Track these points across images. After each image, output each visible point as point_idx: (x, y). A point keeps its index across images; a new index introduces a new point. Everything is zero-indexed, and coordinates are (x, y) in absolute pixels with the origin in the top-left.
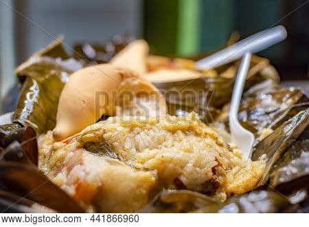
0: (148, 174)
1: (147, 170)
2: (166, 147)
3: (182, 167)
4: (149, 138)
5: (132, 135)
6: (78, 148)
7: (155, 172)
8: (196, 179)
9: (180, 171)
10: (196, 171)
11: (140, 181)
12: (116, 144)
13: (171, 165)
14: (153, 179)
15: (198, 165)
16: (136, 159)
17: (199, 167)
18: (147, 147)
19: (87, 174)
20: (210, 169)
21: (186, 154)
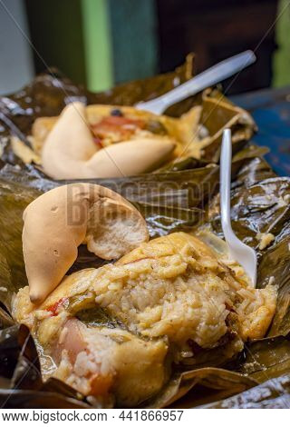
0: (159, 344)
1: (156, 339)
2: (169, 301)
3: (194, 328)
4: (146, 292)
5: (126, 291)
6: (69, 318)
7: (166, 339)
8: (212, 338)
9: (193, 332)
10: (209, 329)
11: (154, 356)
12: (111, 306)
13: (182, 329)
14: (167, 347)
15: (211, 322)
16: (139, 322)
17: (212, 324)
18: (147, 305)
20: (224, 324)
21: (196, 310)
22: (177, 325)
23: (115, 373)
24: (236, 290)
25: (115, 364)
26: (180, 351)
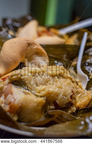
0: (42, 99)
1: (41, 97)
2: (50, 84)
3: (57, 96)
4: (42, 79)
5: (34, 77)
6: (9, 83)
7: (45, 98)
8: (63, 102)
9: (57, 98)
10: (63, 98)
11: (38, 103)
12: (27, 82)
13: (52, 95)
14: (44, 101)
15: (65, 95)
16: (36, 90)
17: (65, 96)
18: (41, 84)
19: (15, 100)
20: (70, 97)
21: (59, 89)
22: (50, 93)
23: (21, 105)
24: (77, 89)
25: (21, 101)
26: (50, 105)
